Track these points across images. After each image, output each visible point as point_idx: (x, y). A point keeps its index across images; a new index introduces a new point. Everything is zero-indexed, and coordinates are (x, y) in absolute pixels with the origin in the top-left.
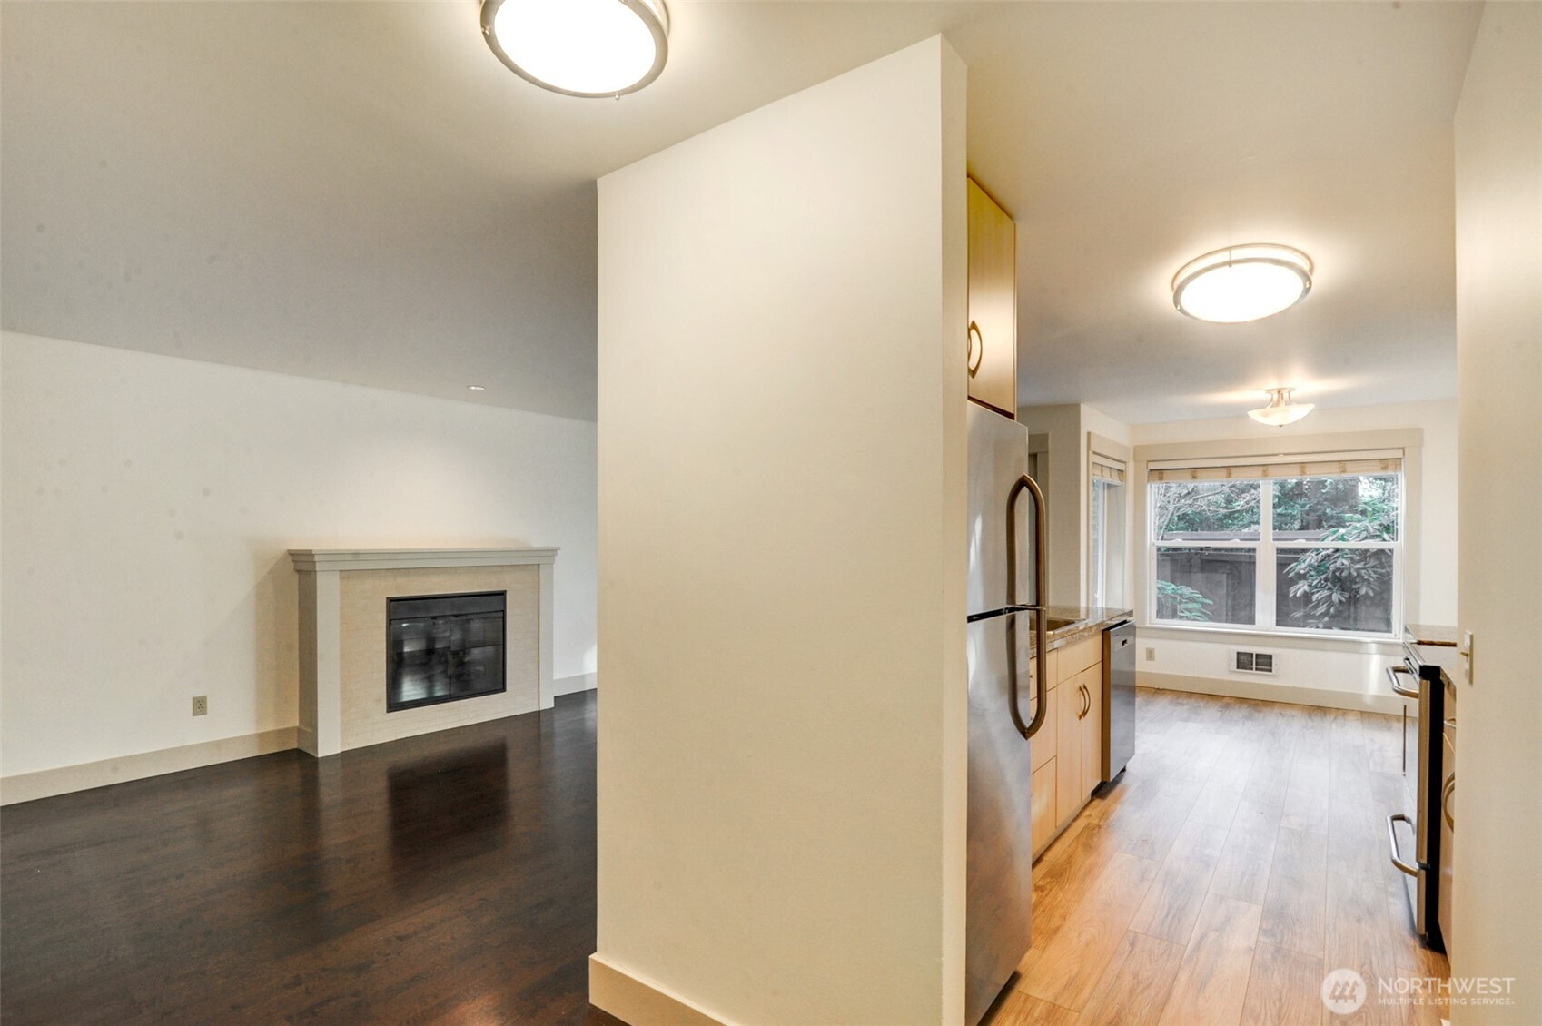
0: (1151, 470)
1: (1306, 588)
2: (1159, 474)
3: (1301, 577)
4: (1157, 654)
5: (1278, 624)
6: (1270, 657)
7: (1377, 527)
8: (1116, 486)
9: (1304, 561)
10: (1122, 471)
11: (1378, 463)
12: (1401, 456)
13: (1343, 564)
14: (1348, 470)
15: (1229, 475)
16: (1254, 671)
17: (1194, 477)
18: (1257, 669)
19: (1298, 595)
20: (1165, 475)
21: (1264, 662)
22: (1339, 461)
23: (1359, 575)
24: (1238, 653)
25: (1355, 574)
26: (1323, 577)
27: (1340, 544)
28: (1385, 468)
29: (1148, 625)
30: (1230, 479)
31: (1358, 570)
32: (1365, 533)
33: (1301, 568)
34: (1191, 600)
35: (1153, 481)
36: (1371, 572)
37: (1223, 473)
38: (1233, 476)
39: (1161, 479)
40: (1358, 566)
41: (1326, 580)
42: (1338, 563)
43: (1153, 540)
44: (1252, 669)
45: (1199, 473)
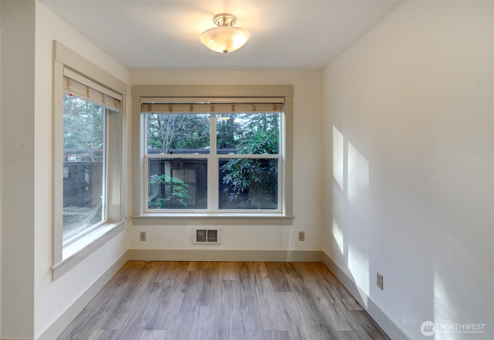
0: (143, 104)
1: (230, 178)
2: (147, 107)
3: (228, 172)
4: (147, 236)
5: (220, 207)
6: (216, 231)
7: (261, 146)
8: (115, 112)
9: (230, 164)
10: (119, 101)
11: (272, 105)
12: (283, 102)
13: (248, 166)
14: (257, 109)
15: (192, 109)
16: (207, 242)
17: (171, 110)
18: (208, 241)
19: (227, 183)
20: (152, 108)
21: (212, 236)
22: (252, 103)
23: (255, 172)
24: (197, 231)
25: (253, 171)
26: (238, 172)
27: (245, 156)
28: (275, 109)
29: (142, 215)
30: (192, 112)
31: (254, 169)
32: (255, 149)
33: (229, 167)
34: (178, 184)
35: (145, 111)
36: (259, 169)
37: (188, 108)
38: (194, 109)
39: (149, 110)
40: (254, 167)
41: (240, 173)
42: (245, 165)
43: (146, 153)
44: (205, 241)
45: (174, 107)
